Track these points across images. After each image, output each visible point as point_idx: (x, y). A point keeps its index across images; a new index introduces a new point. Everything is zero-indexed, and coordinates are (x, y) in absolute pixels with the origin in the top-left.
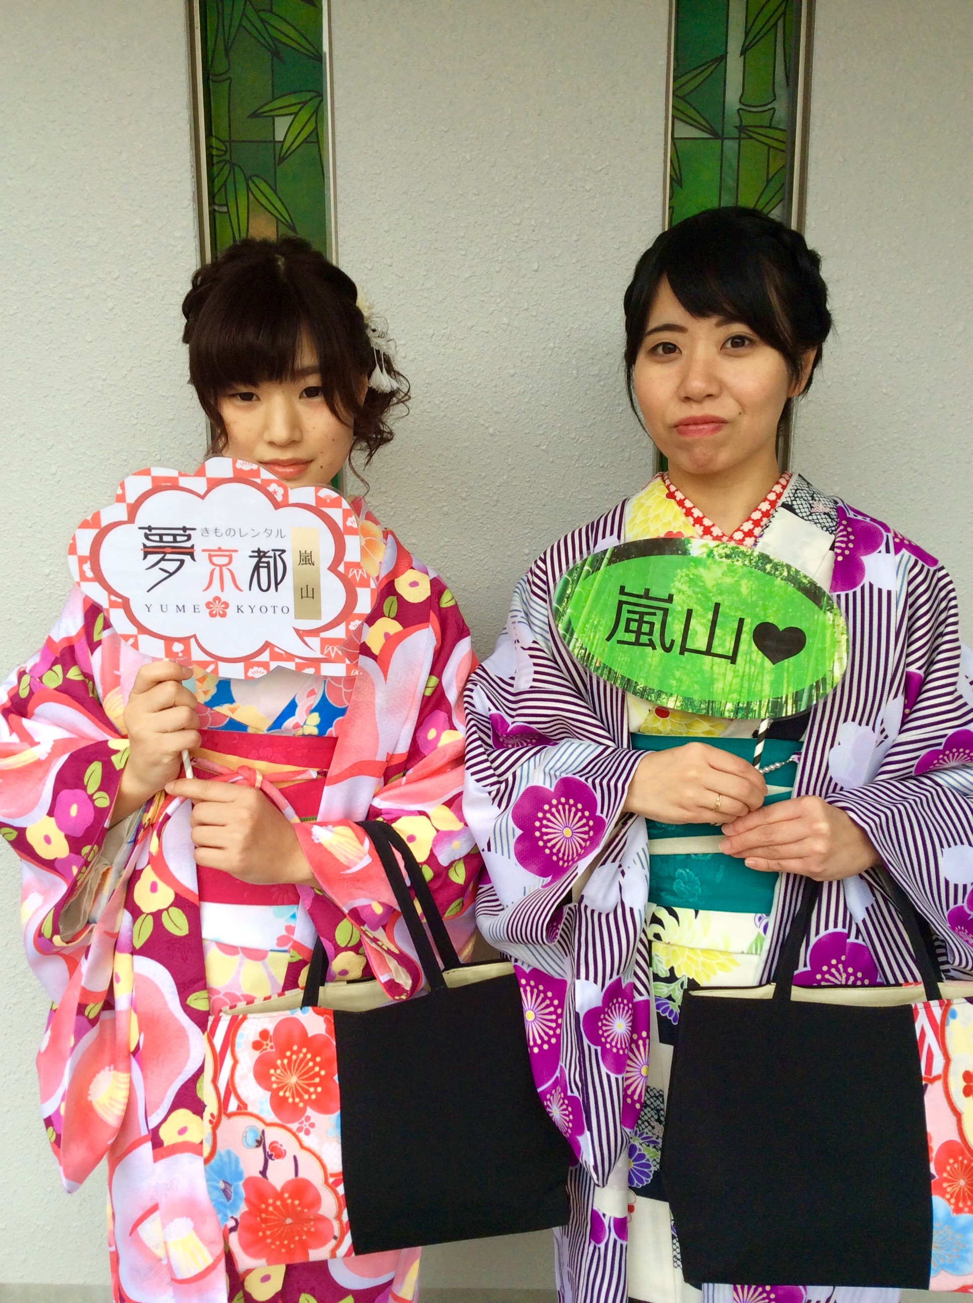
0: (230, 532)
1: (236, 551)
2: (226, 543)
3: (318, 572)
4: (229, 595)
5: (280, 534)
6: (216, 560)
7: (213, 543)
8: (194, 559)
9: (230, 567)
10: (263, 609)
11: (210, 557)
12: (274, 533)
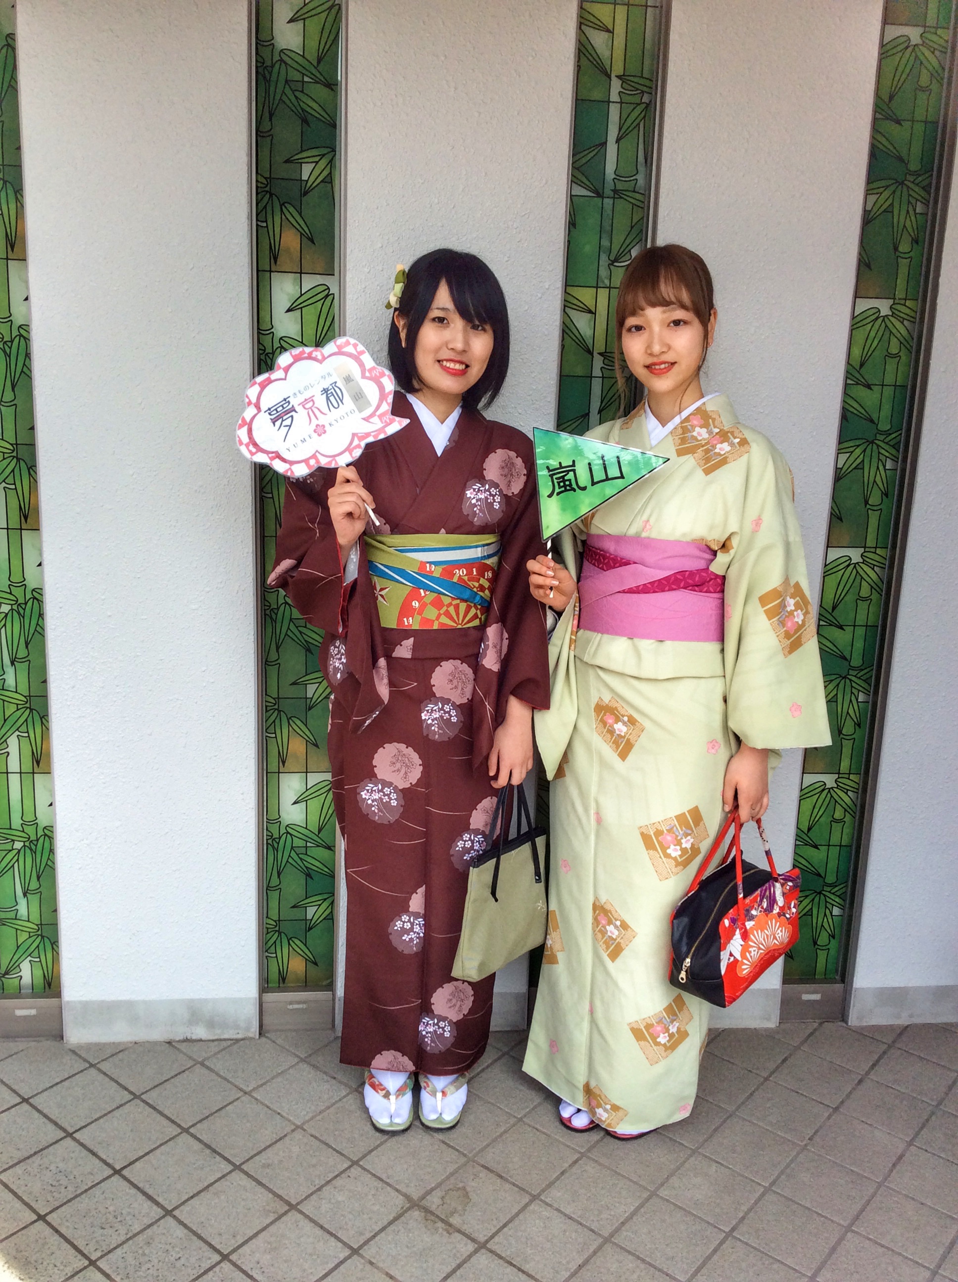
0: (306, 388)
1: (313, 396)
2: (307, 395)
3: (357, 383)
4: (322, 420)
5: (329, 374)
6: (308, 406)
7: (301, 398)
8: (296, 412)
9: (315, 405)
10: (341, 418)
11: (304, 407)
12: (327, 376)
